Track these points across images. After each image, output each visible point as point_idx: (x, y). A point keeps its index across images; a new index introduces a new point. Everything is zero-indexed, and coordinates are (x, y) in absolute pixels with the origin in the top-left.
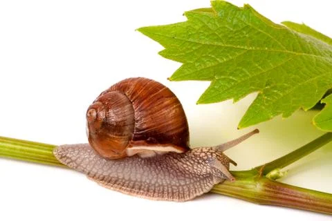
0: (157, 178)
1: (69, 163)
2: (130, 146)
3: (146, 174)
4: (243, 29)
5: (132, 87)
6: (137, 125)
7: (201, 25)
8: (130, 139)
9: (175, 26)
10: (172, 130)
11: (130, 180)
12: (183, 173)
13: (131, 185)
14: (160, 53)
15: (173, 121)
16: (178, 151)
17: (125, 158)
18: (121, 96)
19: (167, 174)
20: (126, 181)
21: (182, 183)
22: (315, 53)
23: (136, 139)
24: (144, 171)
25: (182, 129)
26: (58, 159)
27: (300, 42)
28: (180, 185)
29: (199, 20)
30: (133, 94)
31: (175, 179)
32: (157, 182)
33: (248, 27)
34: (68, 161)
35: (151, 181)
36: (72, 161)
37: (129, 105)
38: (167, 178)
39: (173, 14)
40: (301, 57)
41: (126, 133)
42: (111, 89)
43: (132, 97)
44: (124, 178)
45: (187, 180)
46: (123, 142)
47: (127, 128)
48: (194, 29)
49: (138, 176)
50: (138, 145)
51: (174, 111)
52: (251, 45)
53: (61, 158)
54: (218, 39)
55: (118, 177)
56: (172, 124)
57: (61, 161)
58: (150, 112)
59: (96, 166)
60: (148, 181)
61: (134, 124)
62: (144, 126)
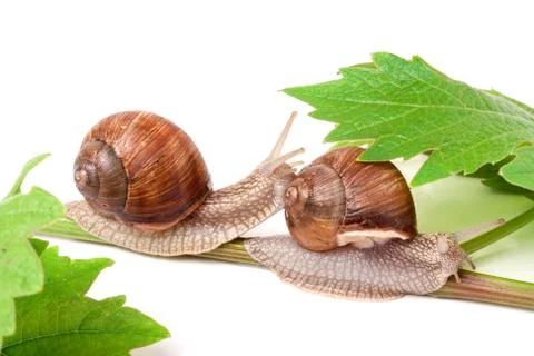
0: (380, 275)
1: (264, 260)
2: (342, 232)
3: (365, 270)
4: (414, 85)
5: (341, 159)
6: (350, 205)
7: (359, 82)
8: (341, 223)
9: (327, 85)
10: (393, 211)
11: (343, 280)
12: (413, 263)
13: (345, 286)
14: (310, 114)
15: (395, 199)
16: (404, 238)
17: (335, 249)
18: (328, 169)
19: (392, 267)
20: (338, 281)
21: (413, 275)
22: (503, 112)
23: (348, 223)
24: (362, 267)
25: (405, 209)
26: (249, 253)
27: (484, 100)
28: (411, 279)
29: (357, 77)
30: (343, 167)
31: (404, 272)
32: (380, 281)
33: (418, 82)
34: (263, 257)
35: (372, 280)
36: (268, 258)
37: (338, 181)
38: (393, 273)
39: (325, 72)
40: (487, 115)
41: (334, 215)
42: (315, 163)
43: (341, 171)
44: (334, 279)
45: (418, 270)
46: (331, 228)
47: (337, 209)
48: (352, 88)
49: (355, 273)
50: (351, 230)
51: (395, 187)
52: (423, 103)
53: (254, 252)
54: (383, 98)
55: (327, 277)
56: (392, 203)
57: (253, 257)
58: (364, 188)
59: (298, 263)
60: (368, 281)
61: (345, 203)
62: (358, 206)
